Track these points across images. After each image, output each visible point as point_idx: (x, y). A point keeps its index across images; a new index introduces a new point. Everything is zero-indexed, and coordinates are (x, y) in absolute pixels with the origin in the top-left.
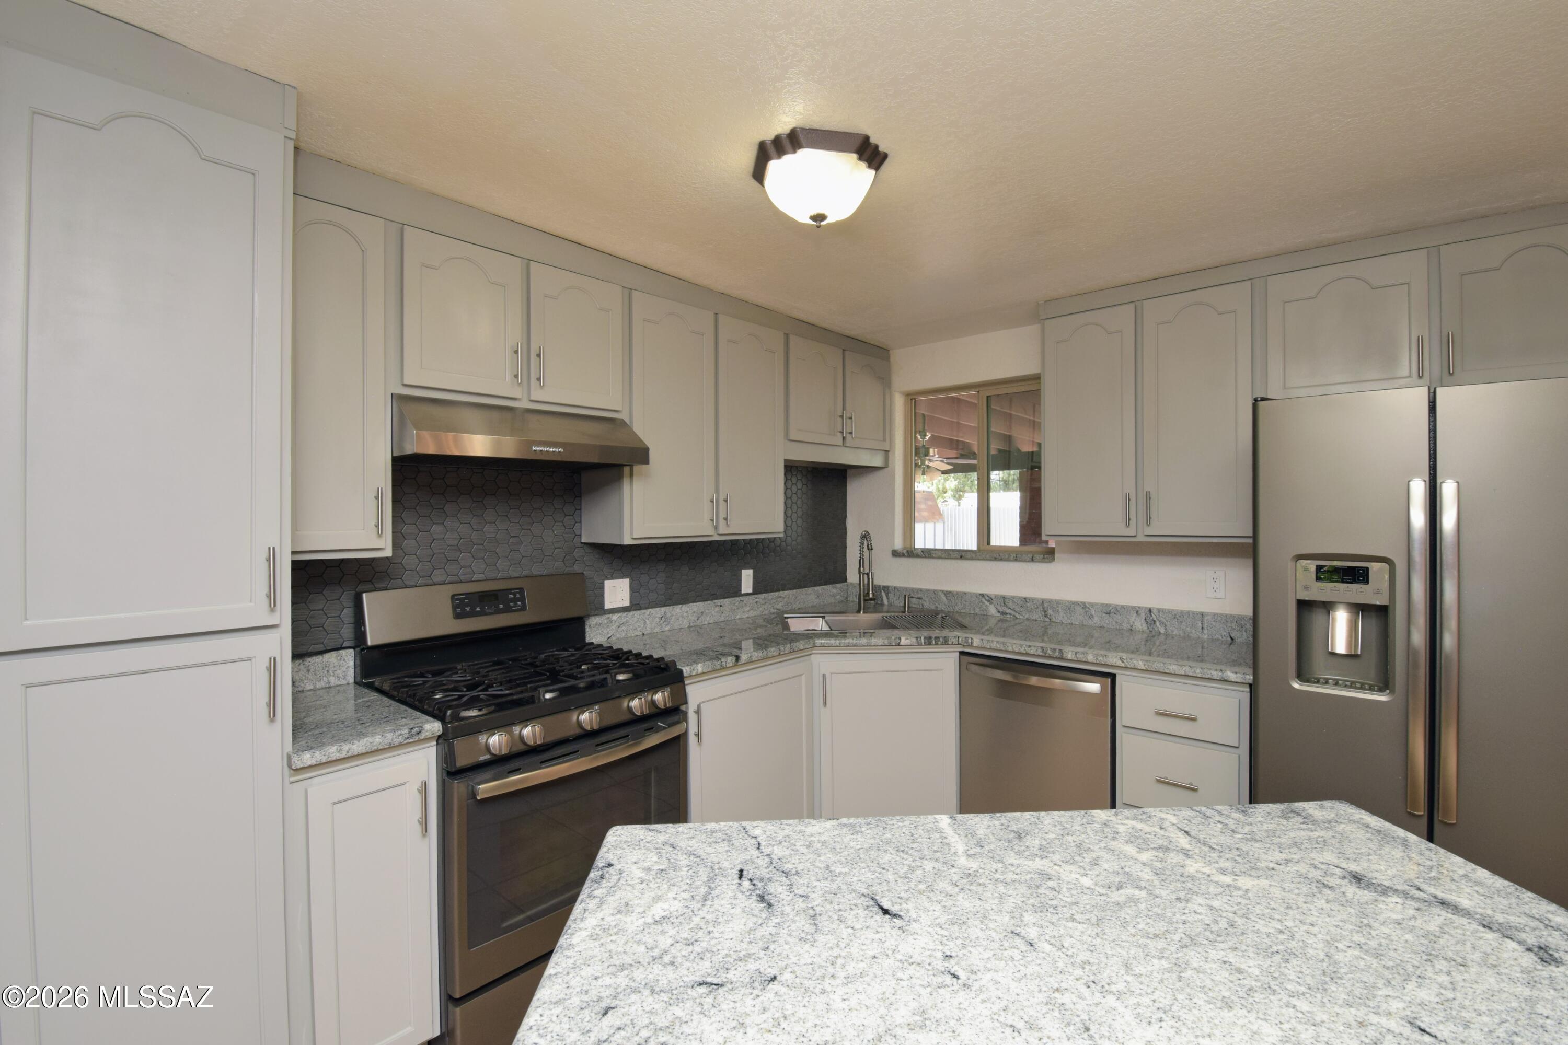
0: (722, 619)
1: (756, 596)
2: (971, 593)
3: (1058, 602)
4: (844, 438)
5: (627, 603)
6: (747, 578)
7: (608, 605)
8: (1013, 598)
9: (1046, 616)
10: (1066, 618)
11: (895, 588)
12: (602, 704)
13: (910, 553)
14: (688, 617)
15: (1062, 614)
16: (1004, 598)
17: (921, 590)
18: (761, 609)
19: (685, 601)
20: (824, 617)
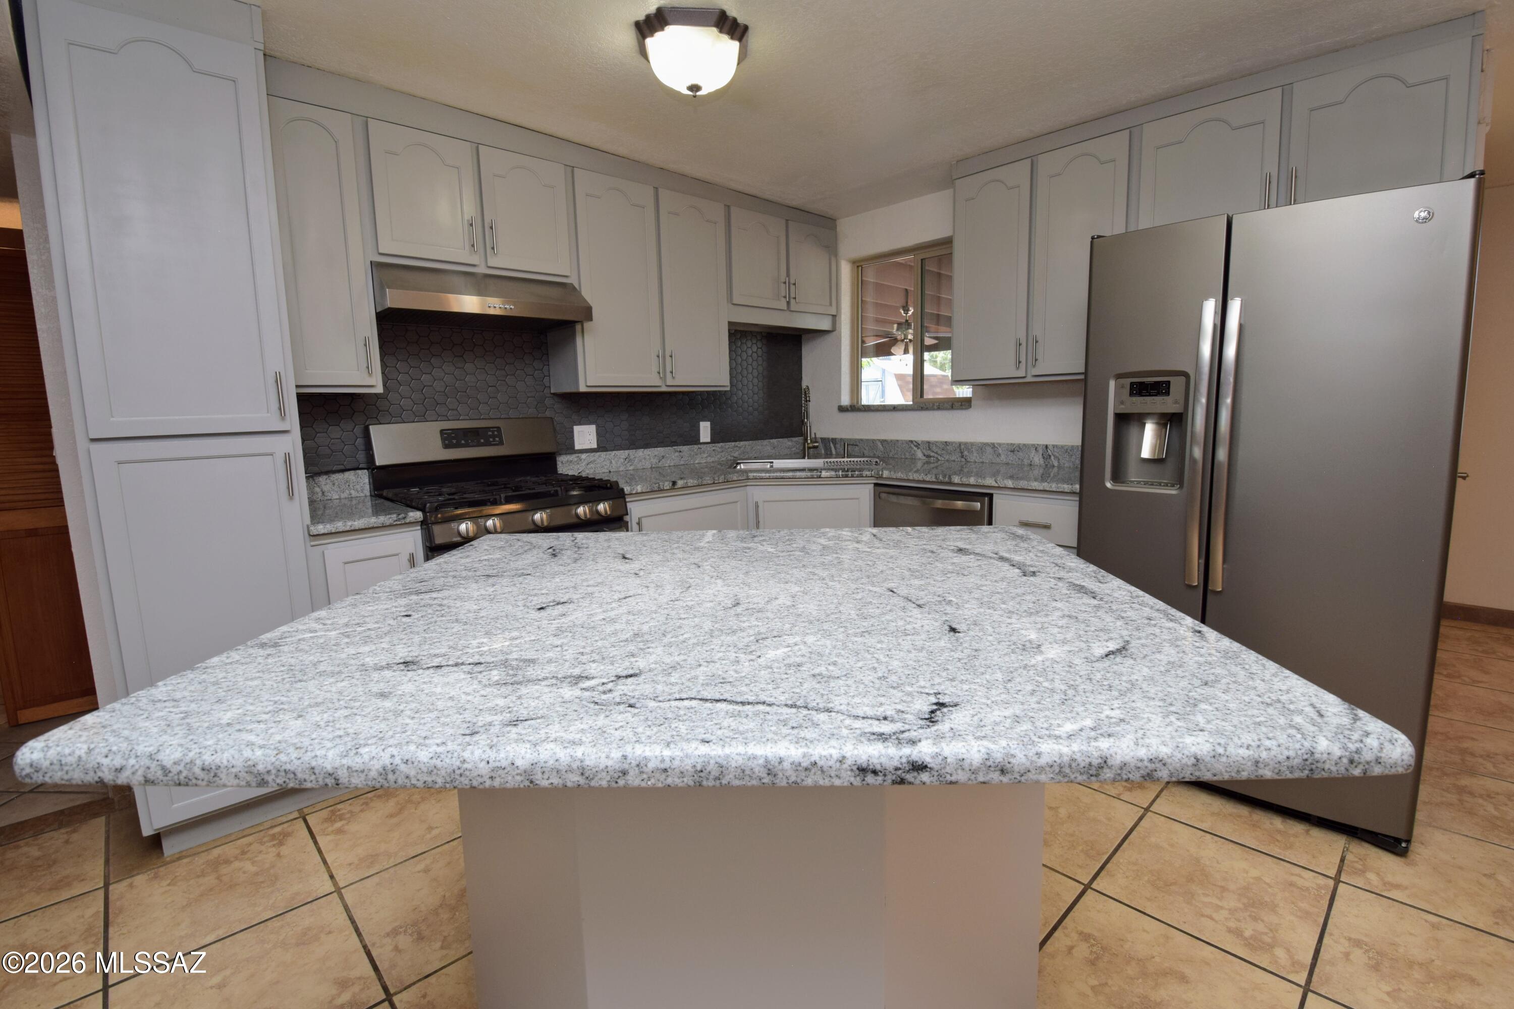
0: (682, 463)
1: (713, 445)
2: (902, 441)
3: (972, 444)
4: (788, 303)
5: (595, 446)
6: (705, 430)
7: (577, 447)
8: (935, 443)
10: (978, 457)
11: (841, 439)
12: (554, 510)
13: (856, 408)
14: (650, 459)
15: (975, 454)
16: (929, 442)
17: (862, 440)
18: (719, 456)
19: (646, 446)
20: (772, 462)
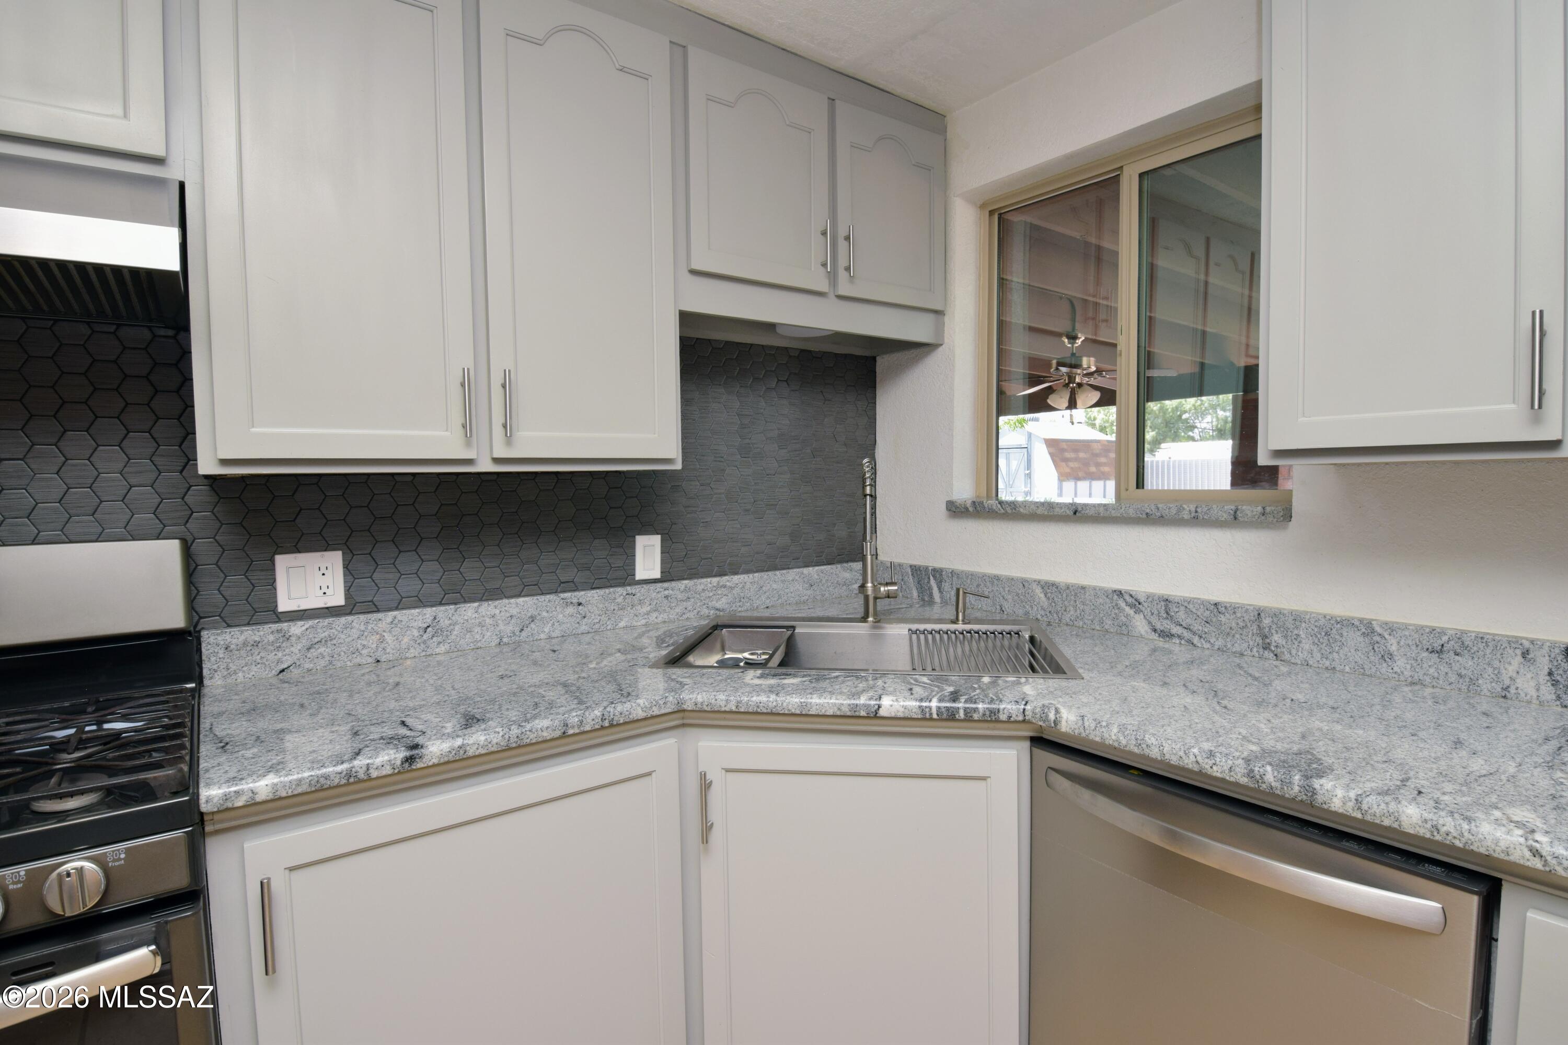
0: (584, 628)
1: (666, 585)
2: (1094, 588)
3: (1298, 618)
4: (833, 278)
5: (338, 600)
6: (649, 553)
7: (284, 604)
8: (1186, 604)
9: (1266, 647)
10: (1318, 656)
11: (952, 572)
13: (986, 507)
14: (495, 625)
15: (1307, 645)
16: (1167, 601)
17: (997, 578)
18: (678, 610)
20: (794, 628)
